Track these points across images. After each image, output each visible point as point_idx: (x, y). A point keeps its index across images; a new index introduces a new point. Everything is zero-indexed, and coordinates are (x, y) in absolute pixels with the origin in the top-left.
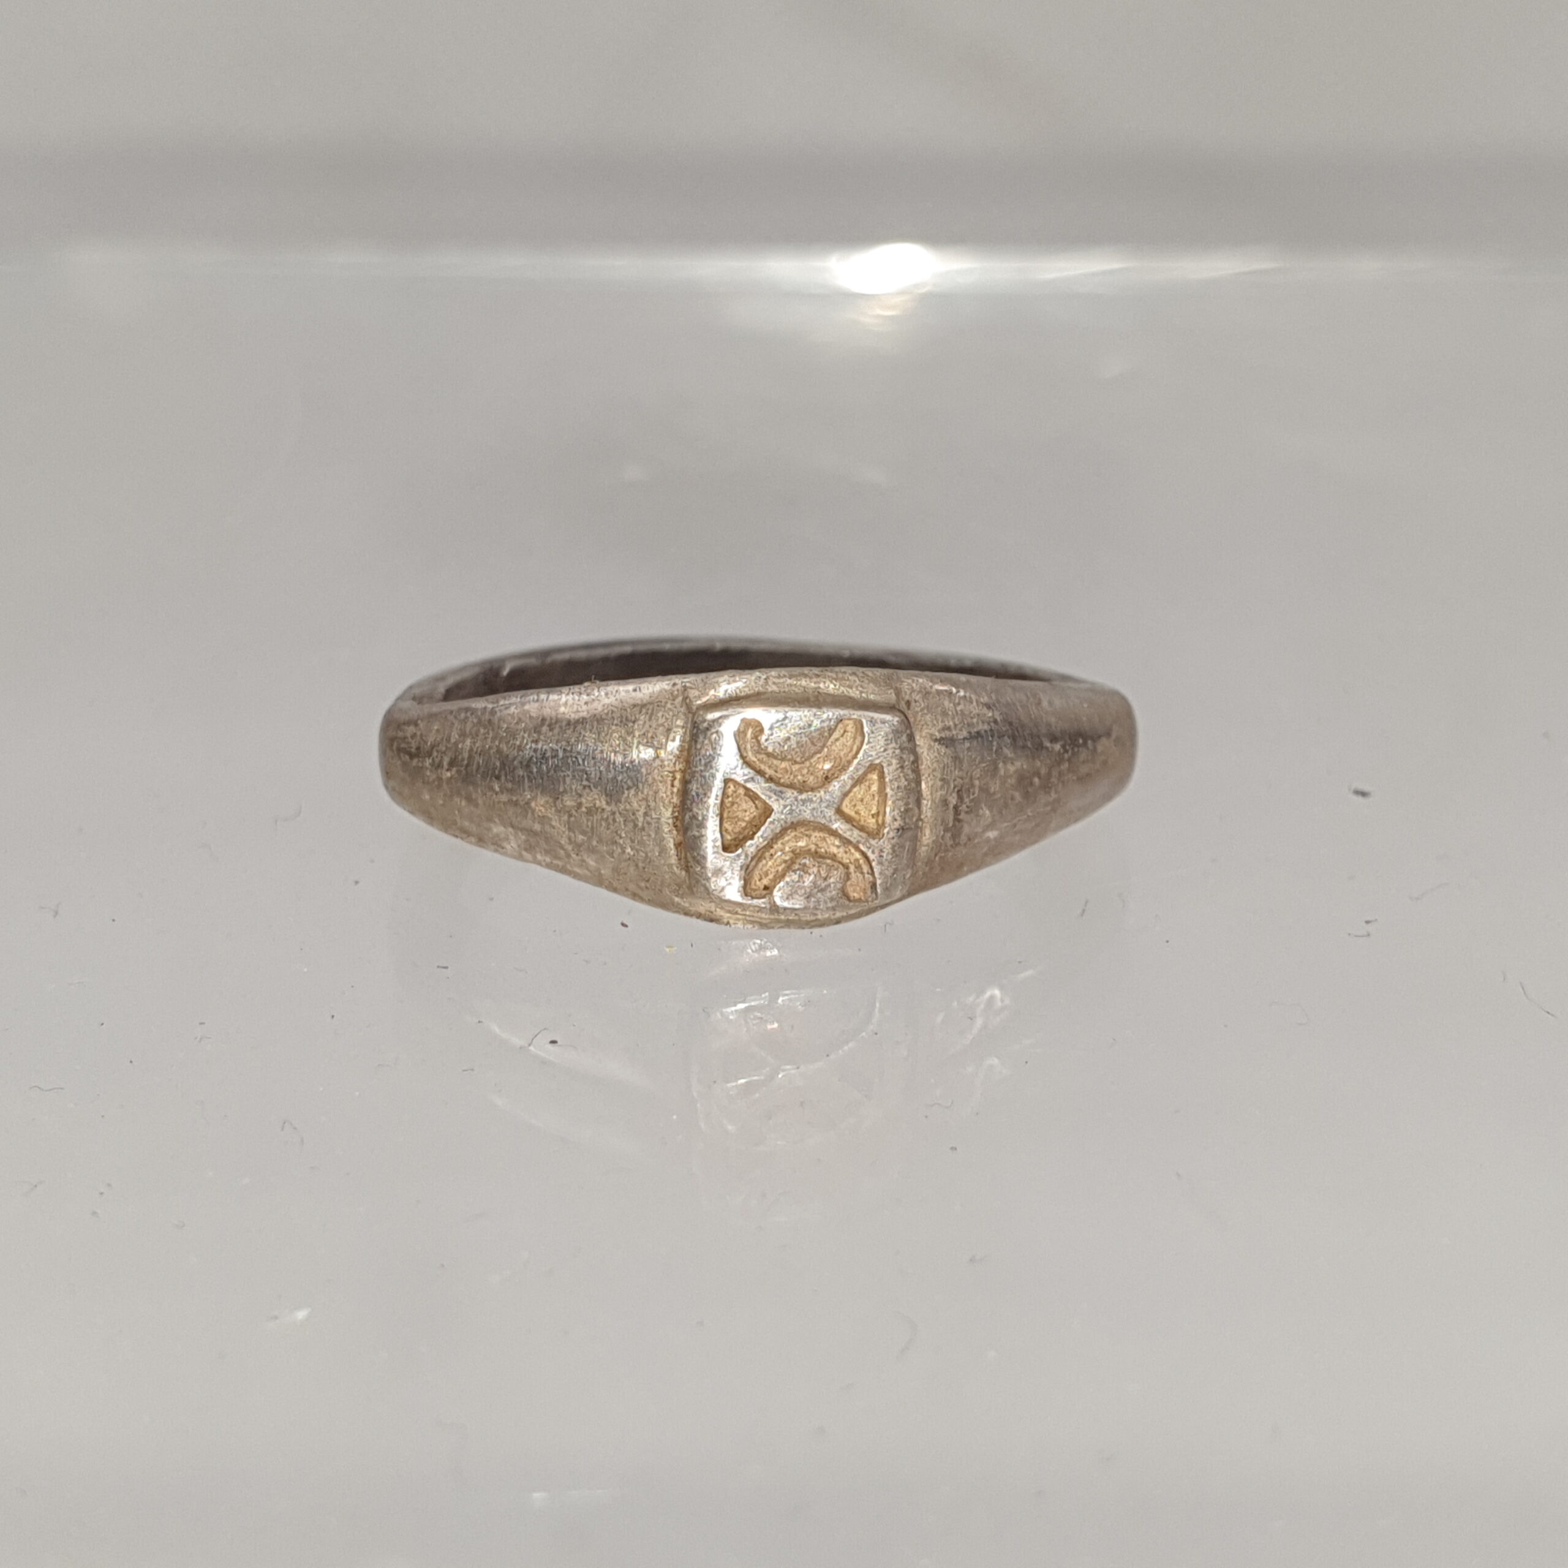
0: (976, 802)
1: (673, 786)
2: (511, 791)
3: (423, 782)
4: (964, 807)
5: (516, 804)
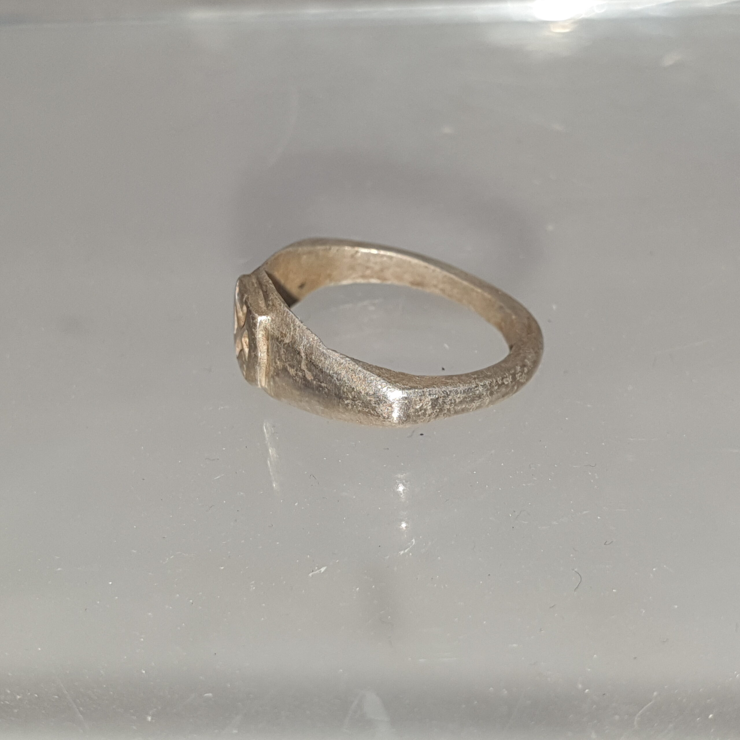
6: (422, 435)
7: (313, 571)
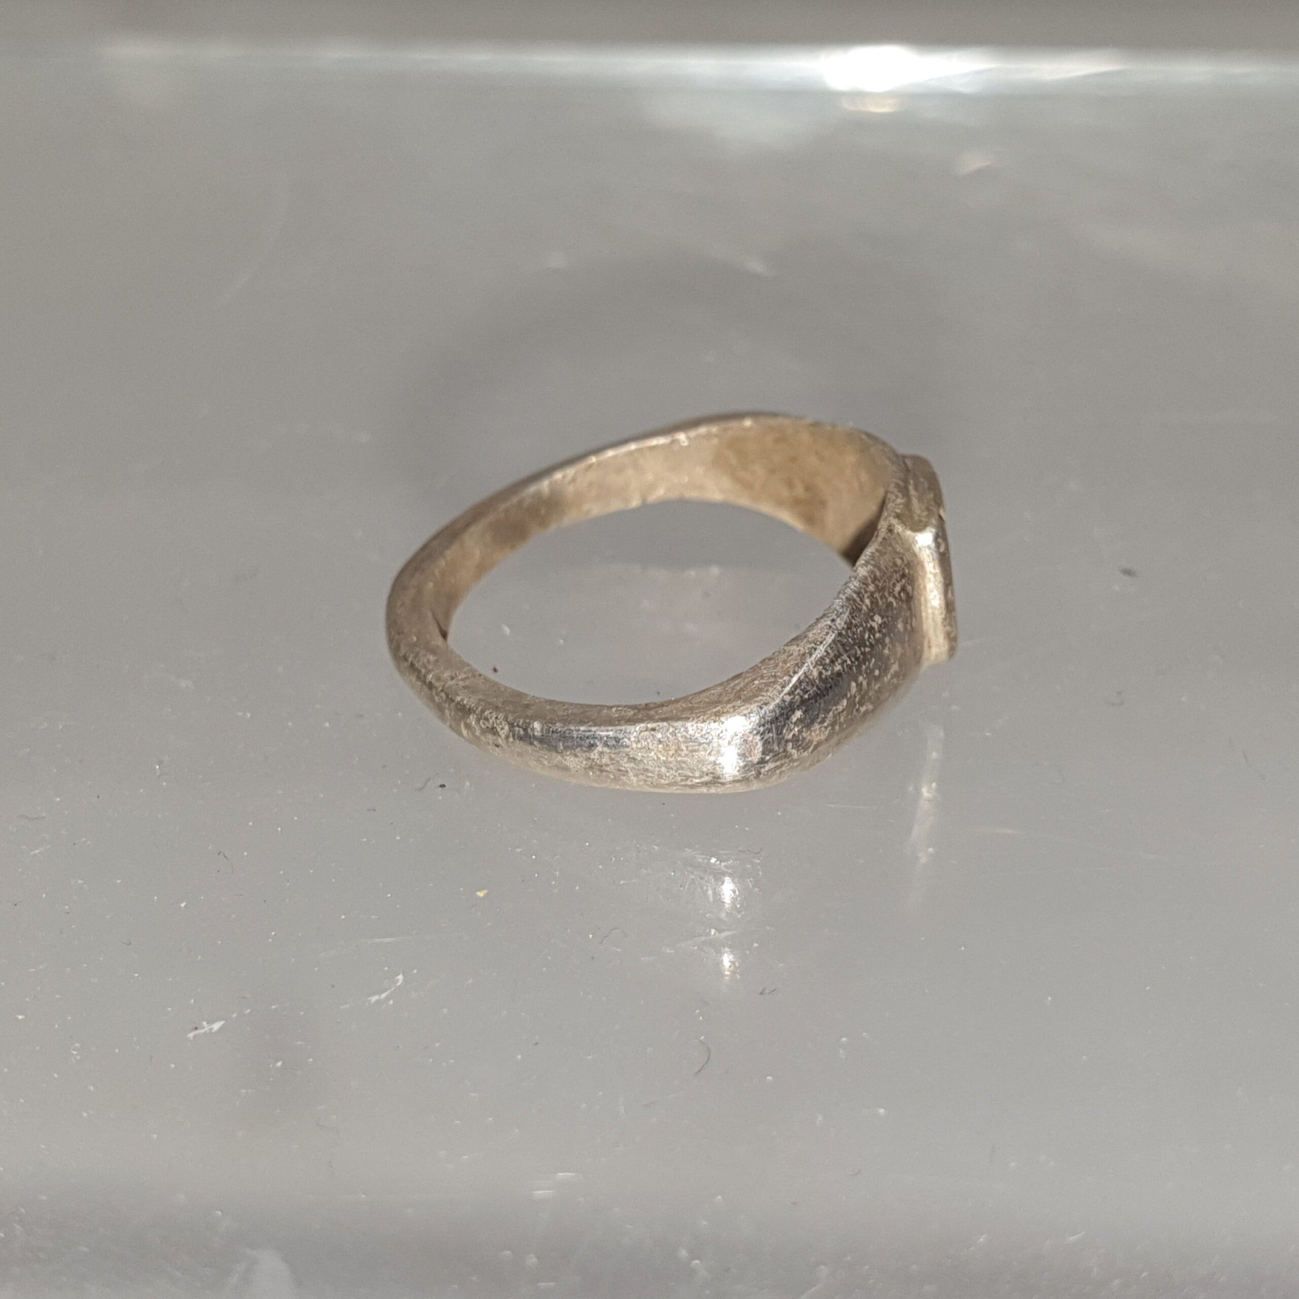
6: (443, 786)
7: (196, 1029)
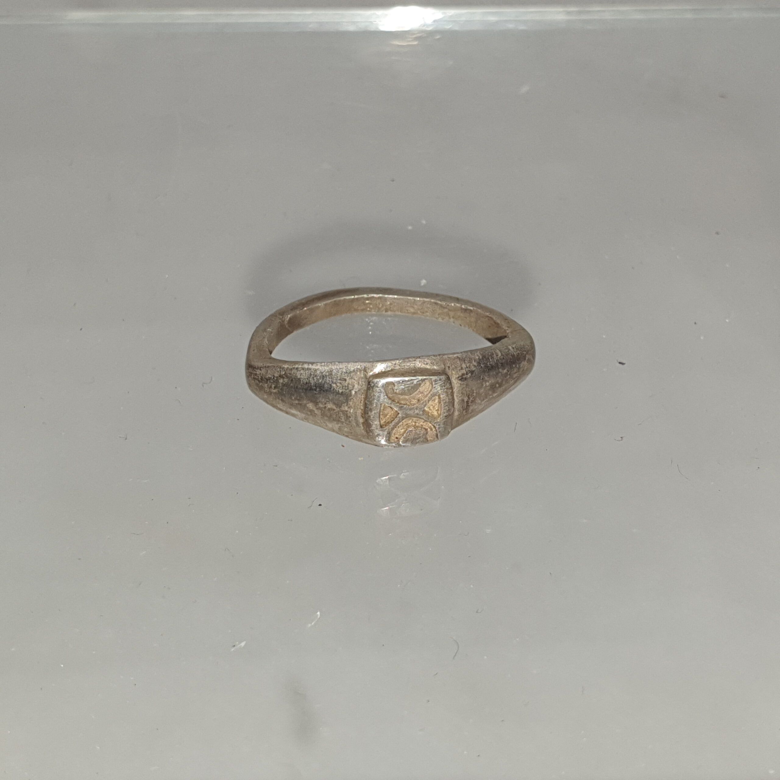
0: (475, 398)
1: (361, 403)
2: (299, 400)
3: (264, 392)
4: (470, 401)
5: (301, 404)
